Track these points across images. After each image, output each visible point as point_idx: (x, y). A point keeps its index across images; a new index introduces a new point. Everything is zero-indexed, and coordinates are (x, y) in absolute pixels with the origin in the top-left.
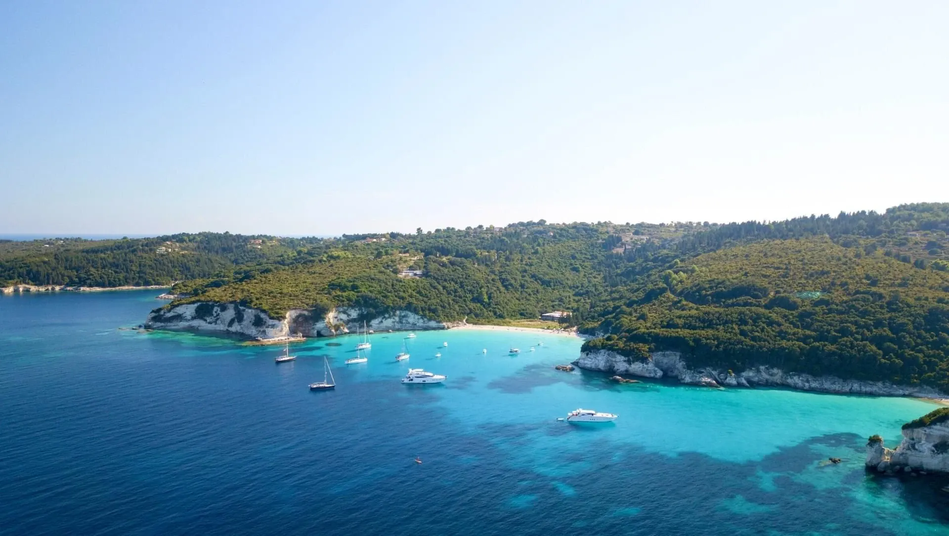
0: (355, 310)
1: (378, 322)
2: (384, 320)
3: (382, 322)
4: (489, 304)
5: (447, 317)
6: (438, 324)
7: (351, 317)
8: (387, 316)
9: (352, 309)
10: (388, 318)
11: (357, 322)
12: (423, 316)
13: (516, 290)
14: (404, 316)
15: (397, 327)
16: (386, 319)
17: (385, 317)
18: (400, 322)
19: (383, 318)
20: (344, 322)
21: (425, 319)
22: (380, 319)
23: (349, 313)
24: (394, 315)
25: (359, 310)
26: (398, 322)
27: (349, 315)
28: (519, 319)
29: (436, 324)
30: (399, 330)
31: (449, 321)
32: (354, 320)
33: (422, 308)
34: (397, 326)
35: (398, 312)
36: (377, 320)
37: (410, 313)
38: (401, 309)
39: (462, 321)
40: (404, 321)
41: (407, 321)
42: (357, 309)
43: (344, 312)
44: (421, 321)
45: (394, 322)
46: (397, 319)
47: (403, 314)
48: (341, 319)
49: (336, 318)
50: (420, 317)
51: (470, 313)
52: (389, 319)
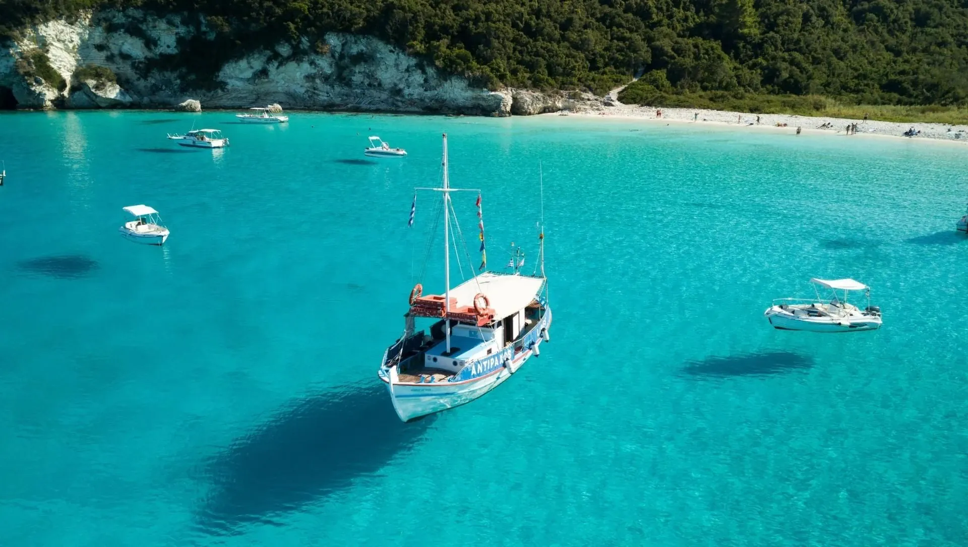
0: (170, 23)
1: (249, 74)
2: (272, 68)
3: (264, 72)
4: (758, 48)
5: (531, 67)
6: (477, 93)
7: (159, 50)
8: (284, 50)
9: (161, 17)
10: (288, 59)
11: (173, 70)
12: (424, 60)
13: (895, 27)
14: (361, 58)
15: (323, 98)
16: (283, 61)
17: (276, 56)
18: (341, 77)
19: (269, 60)
20: (134, 66)
21: (431, 71)
22: (257, 63)
23: (154, 34)
24: (314, 50)
25: (184, 23)
26: (326, 79)
27: (150, 43)
28: (875, 103)
29: (469, 94)
30: (330, 108)
31: (536, 84)
32: (165, 62)
33: (429, 26)
34: (325, 93)
35: (333, 41)
36: (243, 64)
37: (383, 50)
38: (344, 26)
39: (605, 90)
40: (357, 78)
41: (370, 76)
42: (177, 20)
43: (134, 30)
44: (418, 77)
45: (310, 78)
46: (325, 65)
47: (355, 50)
48: (125, 57)
49: (100, 48)
50: (413, 61)
51: (648, 68)
52: (292, 66)
